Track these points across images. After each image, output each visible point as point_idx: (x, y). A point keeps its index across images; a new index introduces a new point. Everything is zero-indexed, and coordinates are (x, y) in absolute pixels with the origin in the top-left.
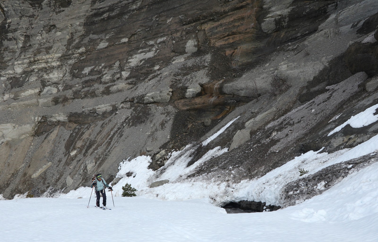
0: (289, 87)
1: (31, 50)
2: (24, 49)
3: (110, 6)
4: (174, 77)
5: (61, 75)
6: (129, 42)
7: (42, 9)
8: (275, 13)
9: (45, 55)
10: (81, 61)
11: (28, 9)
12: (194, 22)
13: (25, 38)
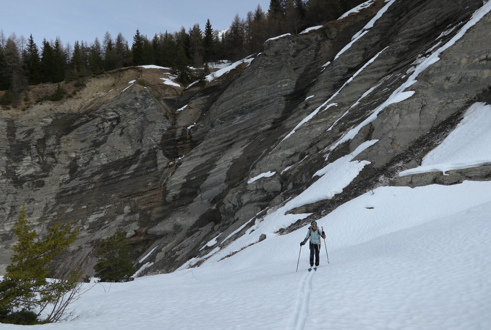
0: (182, 230)
1: (17, 215)
2: (11, 215)
3: (73, 187)
4: (118, 228)
5: (41, 230)
6: (87, 208)
7: (22, 188)
8: (172, 193)
9: (28, 218)
10: (54, 221)
11: (13, 189)
12: (128, 196)
13: (11, 208)
